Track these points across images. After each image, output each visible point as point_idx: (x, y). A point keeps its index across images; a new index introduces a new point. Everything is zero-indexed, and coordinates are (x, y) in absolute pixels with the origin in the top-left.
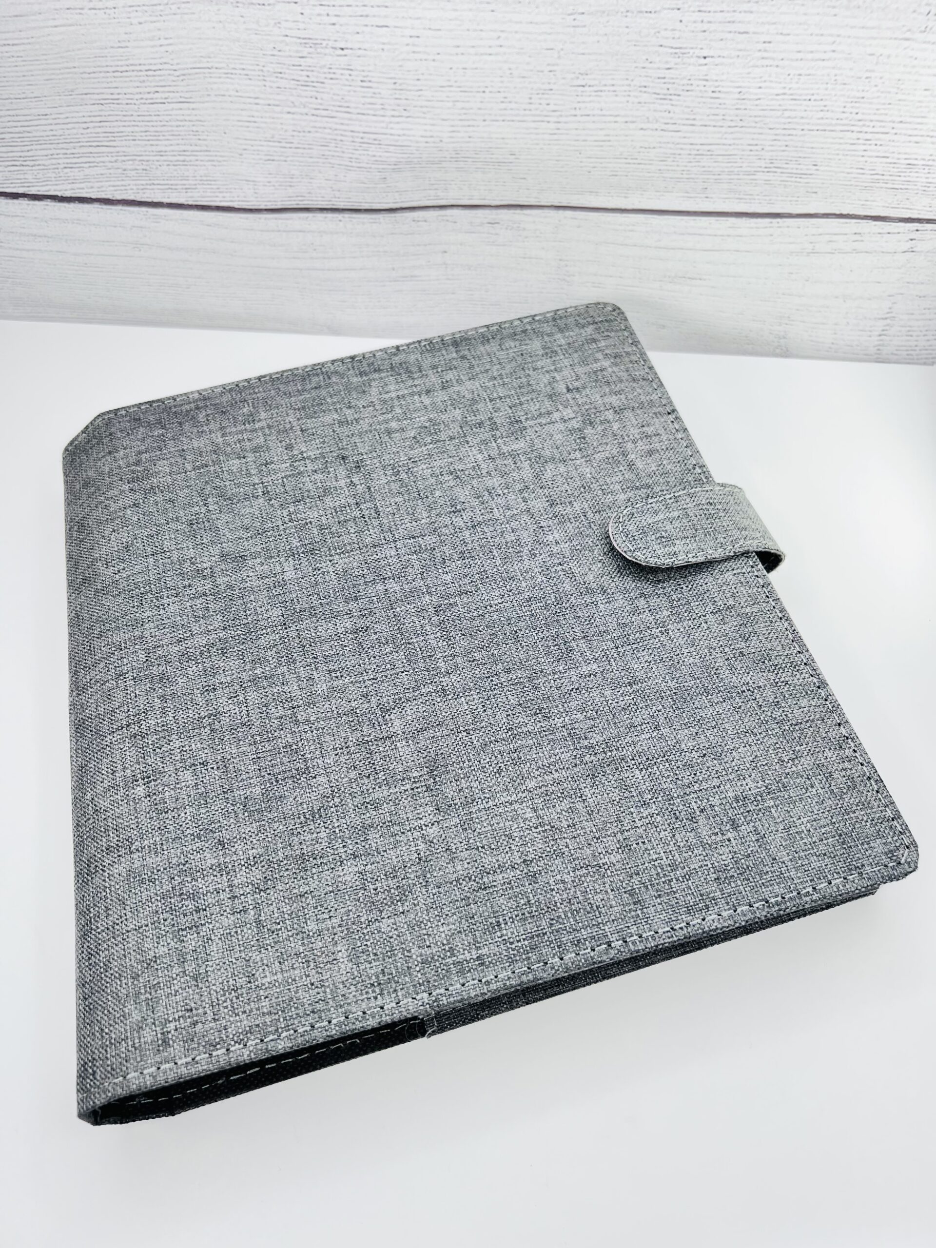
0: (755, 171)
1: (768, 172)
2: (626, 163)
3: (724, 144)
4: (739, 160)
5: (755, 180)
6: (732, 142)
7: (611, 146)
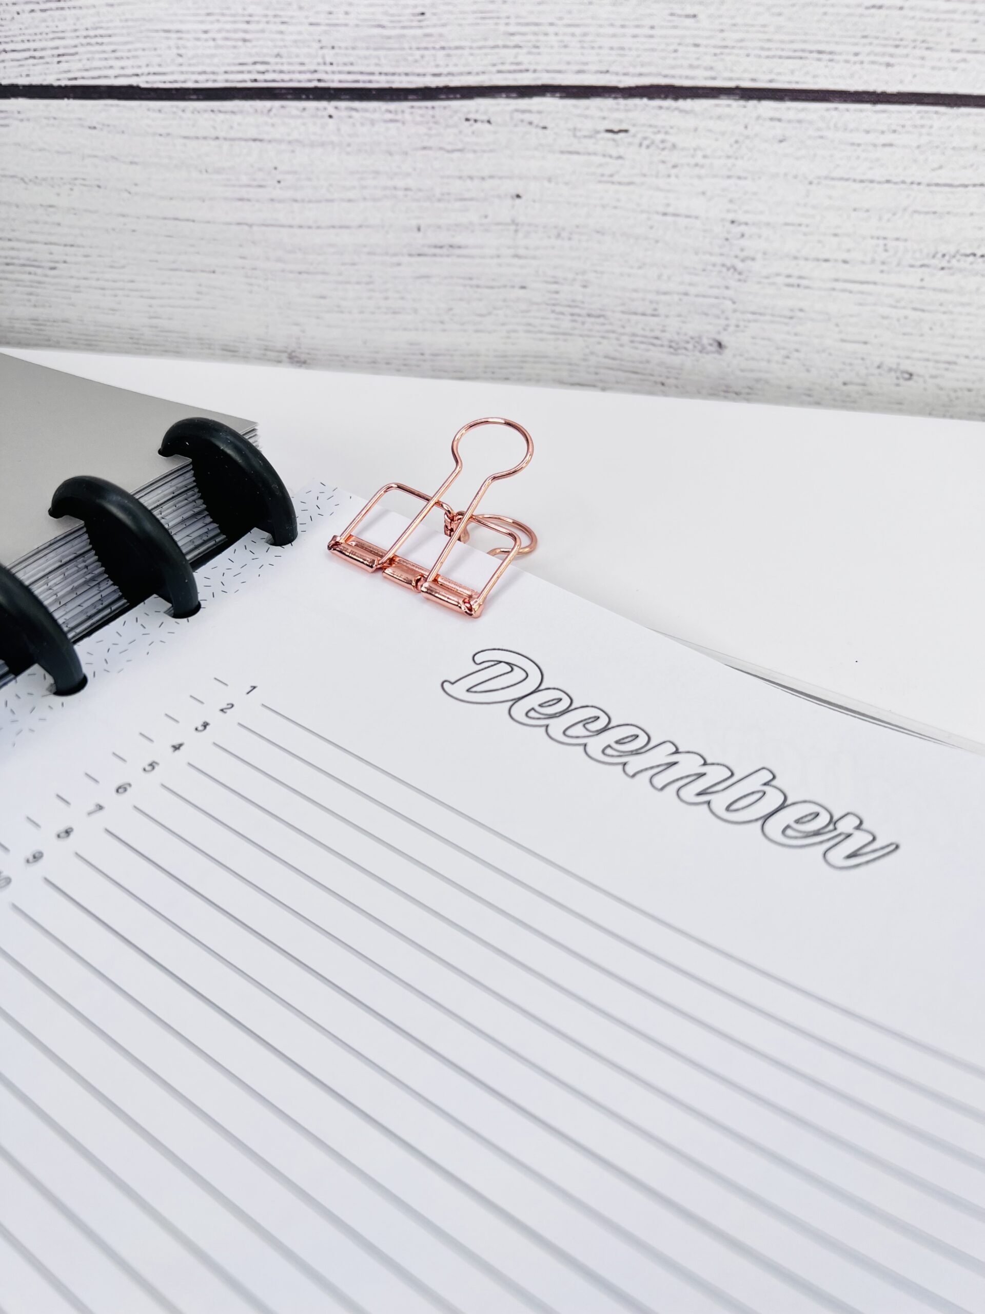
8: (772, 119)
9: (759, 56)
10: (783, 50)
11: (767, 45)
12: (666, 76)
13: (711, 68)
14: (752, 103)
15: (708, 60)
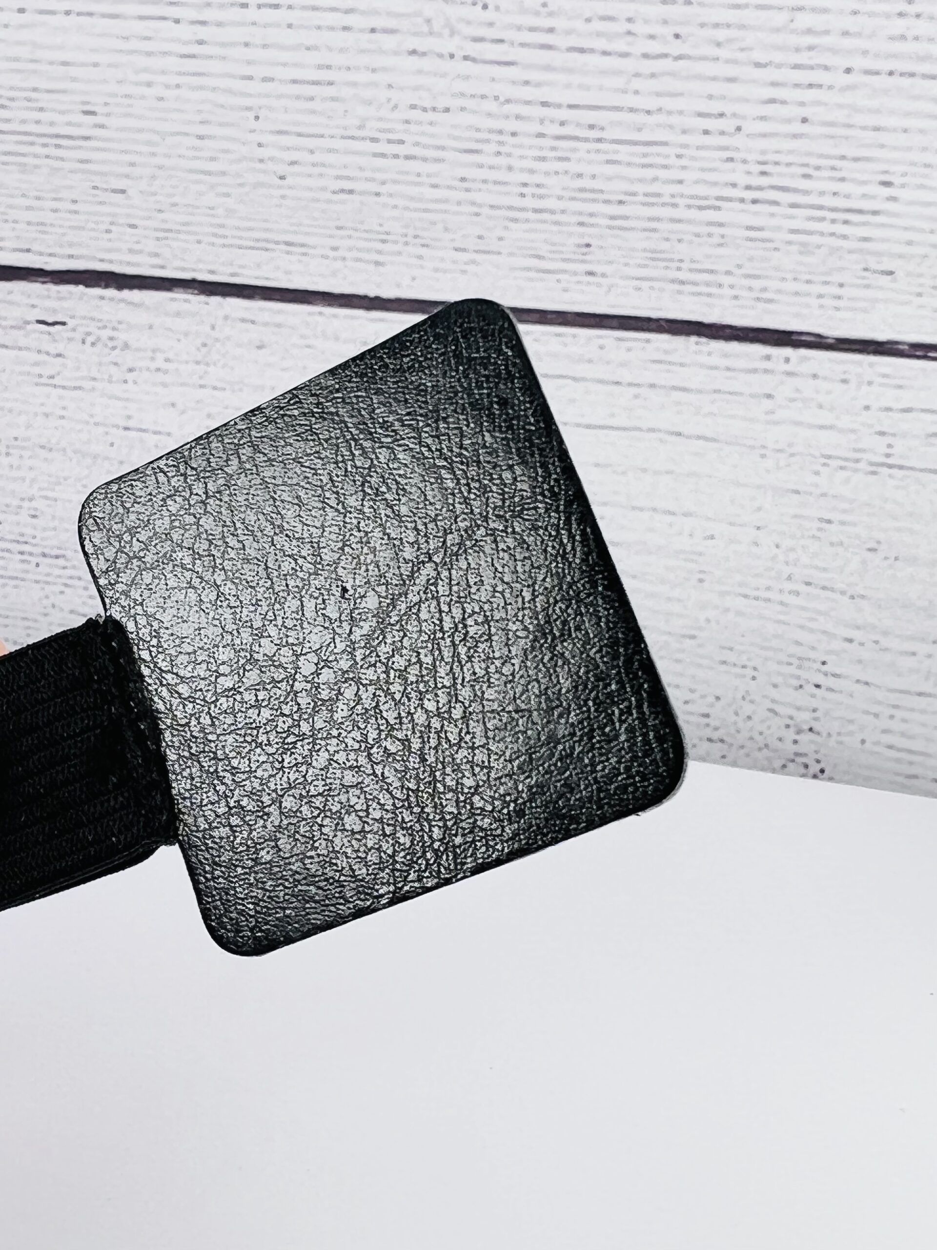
0: (718, 198)
1: (755, 202)
2: (375, 155)
3: (631, 110)
4: (673, 161)
5: (721, 225)
6: (652, 103)
7: (333, 99)
8: (243, 320)
9: (213, 244)
10: (240, 238)
11: (221, 231)
12: (102, 260)
13: (157, 255)
14: (215, 300)
15: (151, 246)
